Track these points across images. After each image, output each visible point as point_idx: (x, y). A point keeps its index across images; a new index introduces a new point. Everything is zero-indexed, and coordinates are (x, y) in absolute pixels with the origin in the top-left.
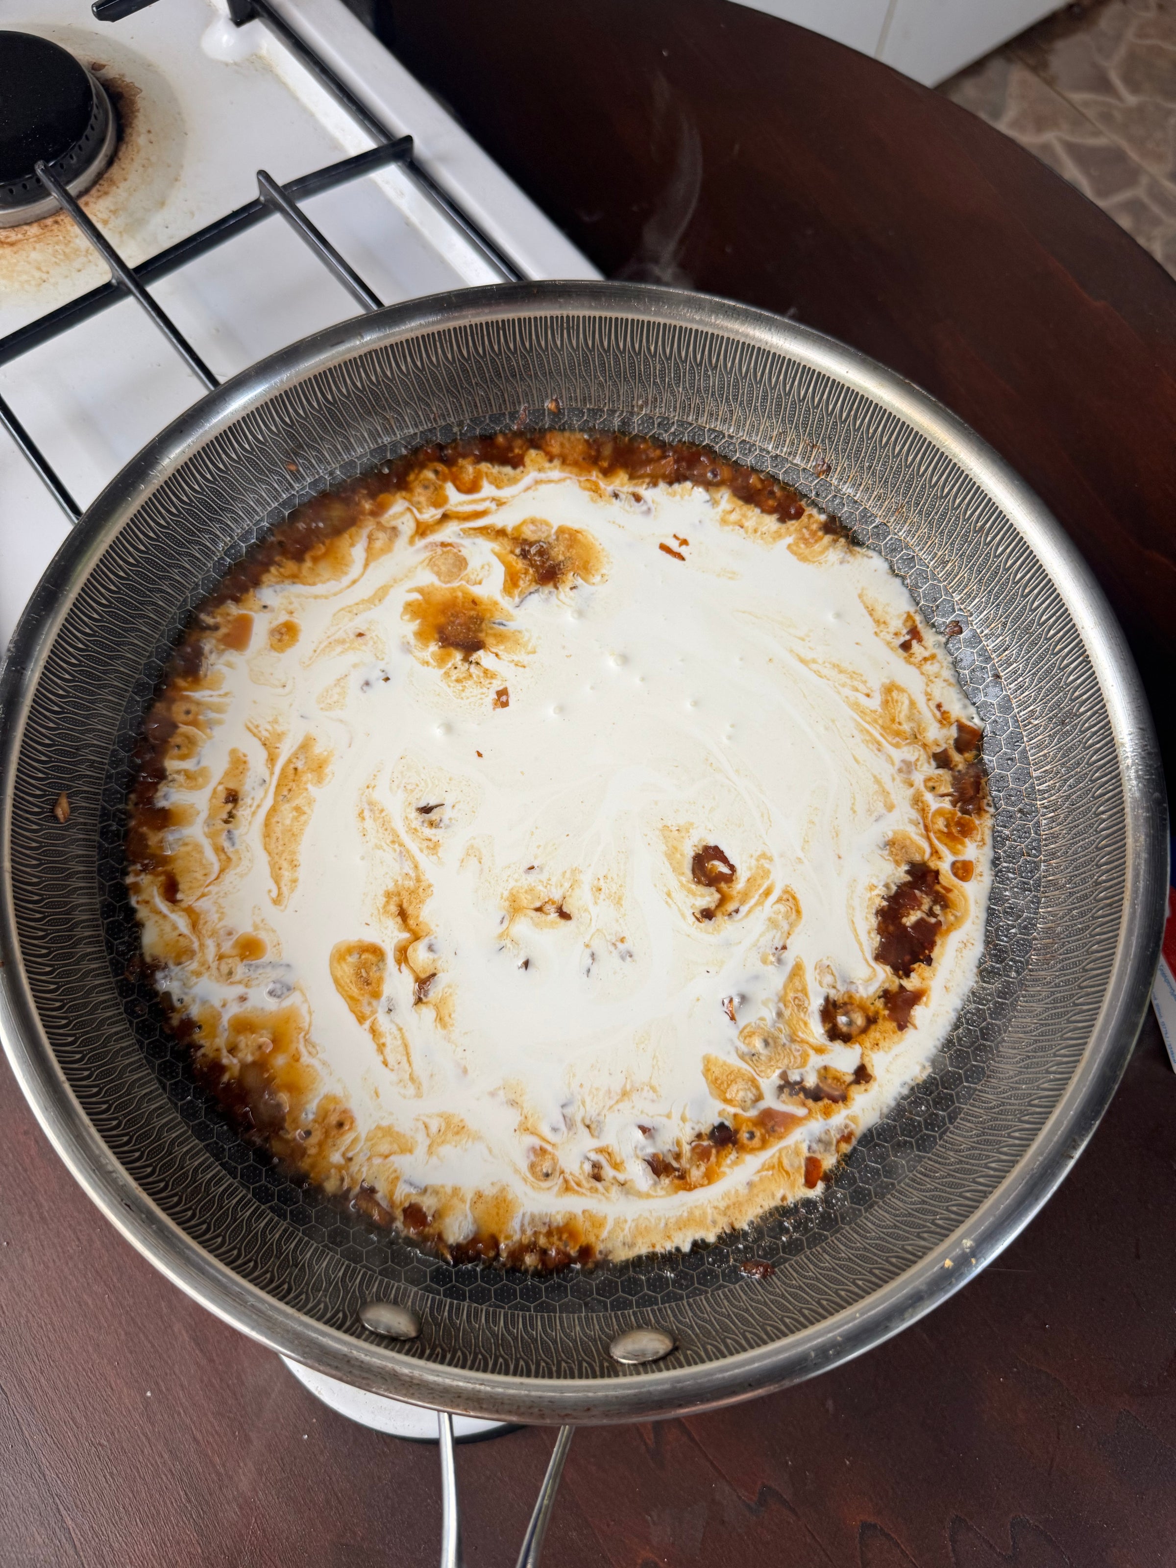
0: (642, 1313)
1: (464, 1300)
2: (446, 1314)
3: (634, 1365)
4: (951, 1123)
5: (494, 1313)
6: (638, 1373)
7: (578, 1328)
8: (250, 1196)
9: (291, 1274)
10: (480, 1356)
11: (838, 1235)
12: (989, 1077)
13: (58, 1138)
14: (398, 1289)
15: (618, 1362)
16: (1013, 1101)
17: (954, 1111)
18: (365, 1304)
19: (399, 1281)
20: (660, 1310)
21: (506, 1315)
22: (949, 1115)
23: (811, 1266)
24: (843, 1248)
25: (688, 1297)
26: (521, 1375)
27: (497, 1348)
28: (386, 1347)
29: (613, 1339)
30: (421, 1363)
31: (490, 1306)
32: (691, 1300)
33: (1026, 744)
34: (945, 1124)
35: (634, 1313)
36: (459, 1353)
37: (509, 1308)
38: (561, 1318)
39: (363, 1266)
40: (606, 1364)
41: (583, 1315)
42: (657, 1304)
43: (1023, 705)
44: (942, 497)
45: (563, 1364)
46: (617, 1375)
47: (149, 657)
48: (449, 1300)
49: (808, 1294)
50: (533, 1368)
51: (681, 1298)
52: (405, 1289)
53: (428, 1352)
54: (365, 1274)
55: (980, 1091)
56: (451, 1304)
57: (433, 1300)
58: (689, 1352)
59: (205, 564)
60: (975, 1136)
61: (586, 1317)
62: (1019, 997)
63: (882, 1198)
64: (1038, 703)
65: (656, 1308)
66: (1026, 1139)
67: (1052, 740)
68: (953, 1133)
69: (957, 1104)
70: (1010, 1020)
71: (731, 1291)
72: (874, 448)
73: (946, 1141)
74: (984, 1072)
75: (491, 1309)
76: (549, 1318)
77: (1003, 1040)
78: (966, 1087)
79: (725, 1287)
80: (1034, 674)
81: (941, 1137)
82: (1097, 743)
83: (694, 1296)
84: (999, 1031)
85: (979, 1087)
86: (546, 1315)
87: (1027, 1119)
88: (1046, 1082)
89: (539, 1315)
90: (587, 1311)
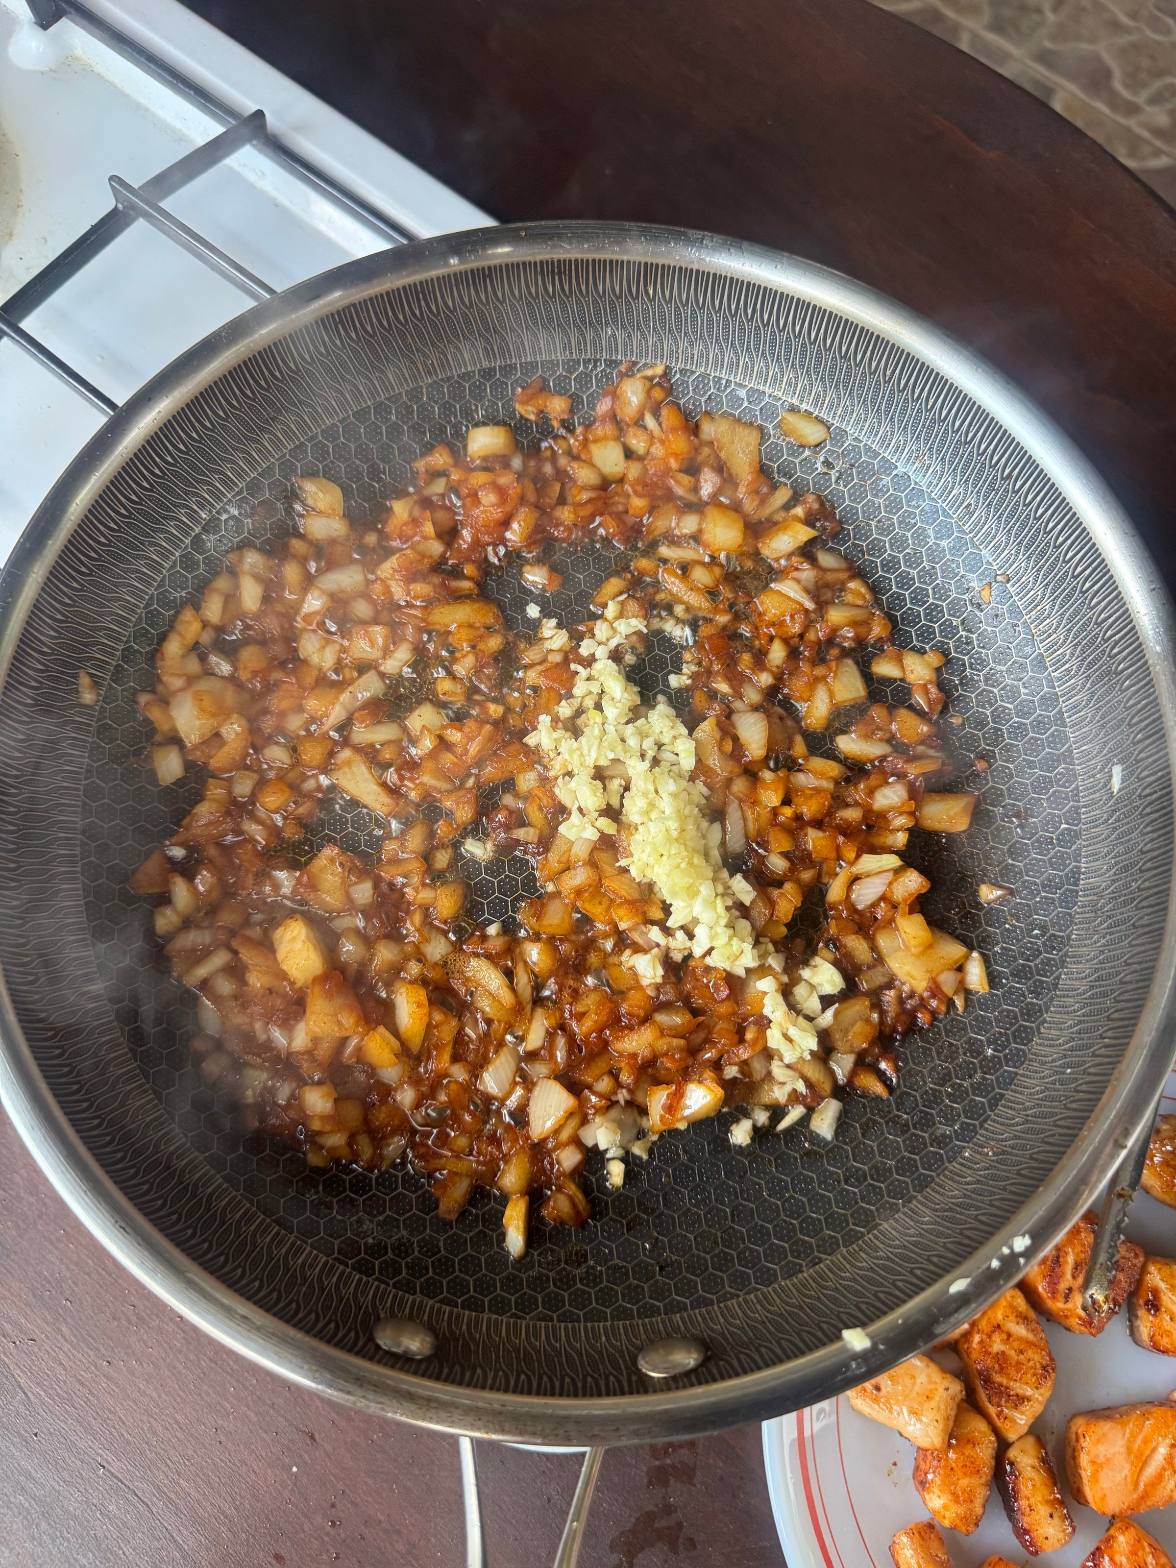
0: (670, 1320)
1: (483, 1311)
2: (464, 1327)
3: (665, 1378)
4: (992, 1111)
5: (515, 1324)
6: (669, 1389)
8: (254, 1209)
9: (299, 1292)
10: (501, 1373)
11: (875, 1232)
12: (1031, 1060)
13: (46, 1158)
14: (414, 1302)
15: (647, 1375)
16: (1058, 1086)
17: (994, 1098)
18: (378, 1319)
19: (414, 1293)
20: (689, 1317)
21: (527, 1327)
22: (989, 1101)
23: (848, 1266)
24: (881, 1246)
25: (719, 1302)
26: (545, 1395)
27: (518, 1363)
28: (401, 1369)
29: (640, 1349)
30: (438, 1386)
31: (511, 1317)
32: (722, 1305)
33: (1063, 706)
34: (985, 1112)
35: (663, 1322)
36: (479, 1371)
37: (531, 1319)
38: (586, 1328)
39: (376, 1279)
40: (634, 1378)
41: (609, 1323)
42: (686, 1310)
43: (1058, 663)
44: (966, 443)
45: (589, 1379)
46: (646, 1392)
47: (127, 642)
48: (467, 1313)
49: (845, 1297)
50: (557, 1384)
51: (711, 1303)
52: (421, 1303)
53: (446, 1371)
54: (378, 1288)
55: (1023, 1076)
56: (470, 1317)
57: (451, 1313)
58: (722, 1363)
59: (182, 541)
60: (1018, 1124)
61: (612, 1326)
62: (1060, 975)
63: (921, 1192)
64: (1075, 661)
65: (685, 1314)
66: (1074, 1128)
67: (1090, 700)
68: (994, 1121)
69: (997, 1090)
70: (1052, 999)
71: (763, 1294)
72: (892, 392)
73: (987, 1130)
74: (1025, 1056)
75: (512, 1320)
76: (574, 1328)
77: (1045, 1021)
78: (1006, 1071)
79: (758, 1290)
80: (1069, 630)
81: (981, 1126)
82: (1139, 702)
83: (725, 1300)
84: (1040, 1011)
85: (1021, 1072)
86: (570, 1325)
87: (1074, 1106)
88: (1093, 1066)
89: (563, 1325)
90: (612, 1320)
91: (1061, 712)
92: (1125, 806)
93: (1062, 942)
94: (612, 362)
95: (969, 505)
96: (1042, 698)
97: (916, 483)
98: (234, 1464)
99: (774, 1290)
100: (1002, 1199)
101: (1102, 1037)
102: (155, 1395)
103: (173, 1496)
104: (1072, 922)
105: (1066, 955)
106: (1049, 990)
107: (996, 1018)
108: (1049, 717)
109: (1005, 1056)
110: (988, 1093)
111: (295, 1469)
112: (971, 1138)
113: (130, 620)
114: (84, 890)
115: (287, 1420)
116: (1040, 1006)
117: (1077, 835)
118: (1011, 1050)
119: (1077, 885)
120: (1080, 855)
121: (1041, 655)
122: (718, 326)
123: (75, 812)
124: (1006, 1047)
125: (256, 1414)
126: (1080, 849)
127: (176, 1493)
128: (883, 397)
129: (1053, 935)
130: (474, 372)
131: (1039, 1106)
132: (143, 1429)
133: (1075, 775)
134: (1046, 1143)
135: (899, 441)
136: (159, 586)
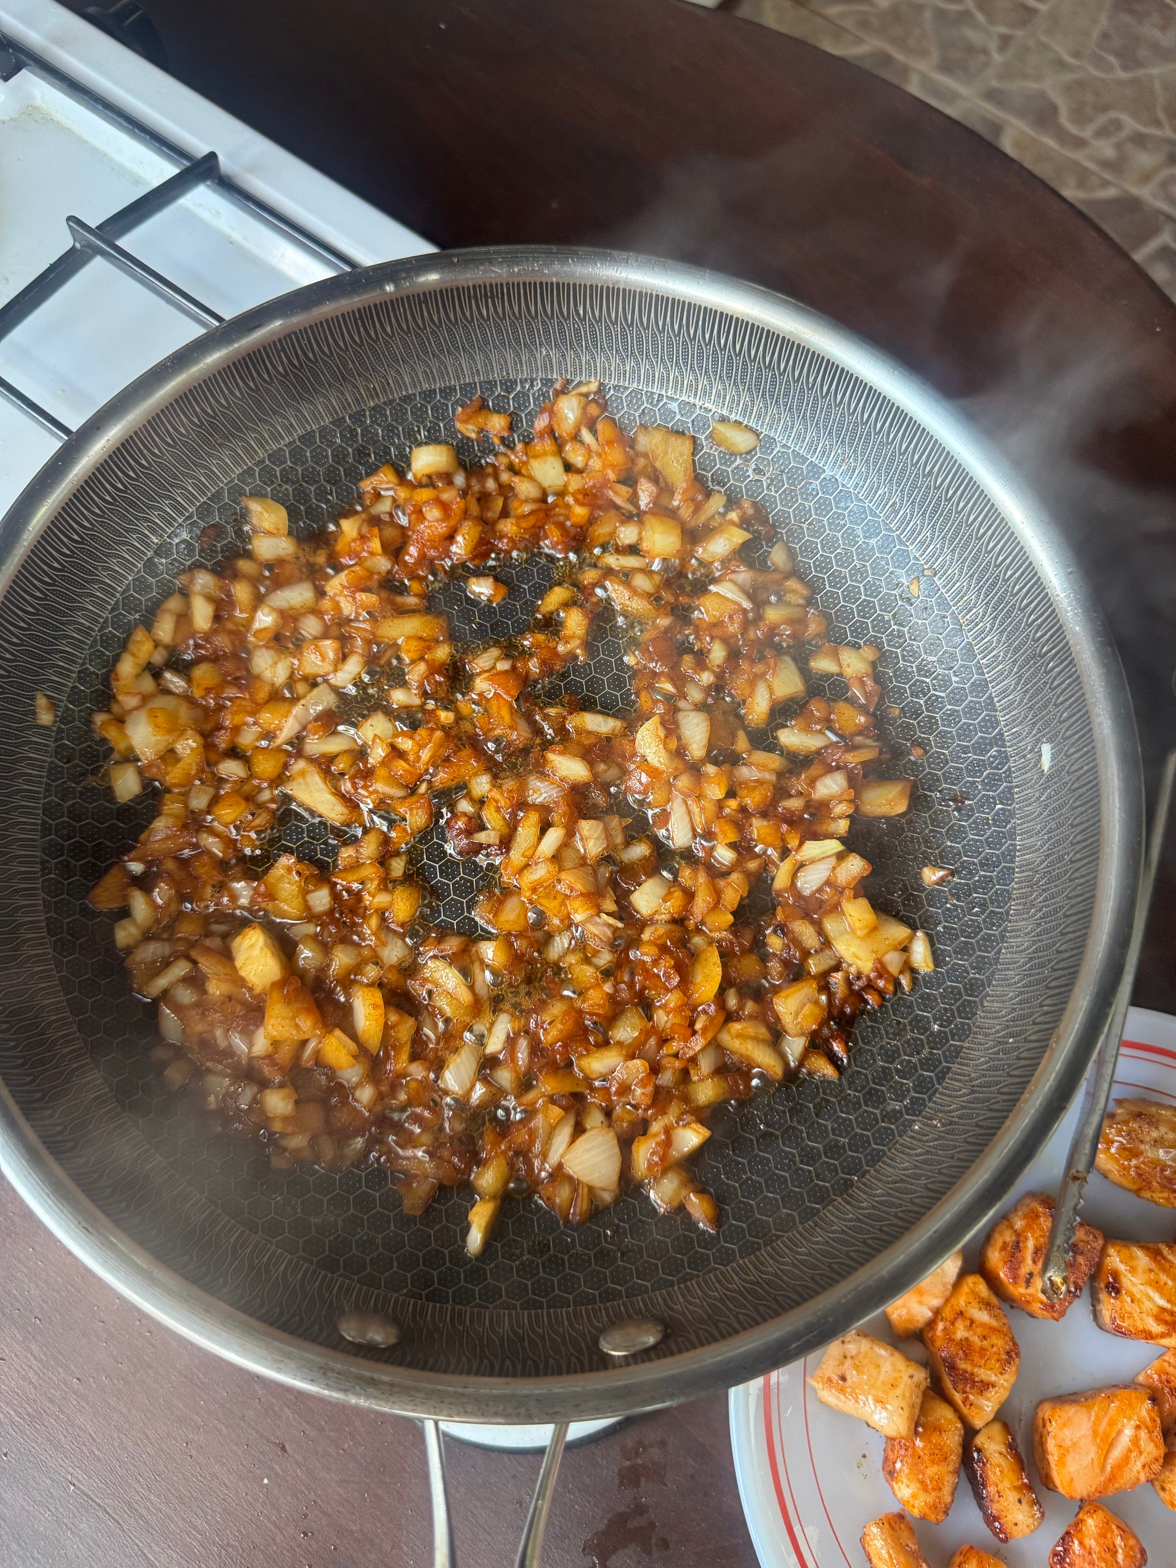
0: (632, 1303)
1: (447, 1302)
2: (429, 1318)
3: (625, 1356)
4: (940, 1084)
5: (479, 1314)
6: (629, 1365)
7: (566, 1323)
8: (219, 1211)
10: (464, 1358)
11: (830, 1208)
12: (975, 1033)
14: (378, 1296)
15: (608, 1354)
16: (1001, 1055)
17: (942, 1071)
18: (342, 1312)
19: (379, 1288)
20: (650, 1299)
21: (491, 1316)
22: (937, 1075)
23: (804, 1242)
24: (836, 1221)
25: (679, 1283)
26: (507, 1376)
27: (482, 1349)
28: (364, 1358)
29: (602, 1331)
30: (401, 1371)
31: (475, 1307)
32: (682, 1286)
33: (993, 691)
34: (933, 1085)
35: (624, 1305)
36: (442, 1357)
37: (495, 1308)
38: (549, 1315)
39: (340, 1276)
40: (595, 1358)
41: (571, 1309)
42: (647, 1292)
43: (986, 651)
44: (888, 444)
45: (551, 1361)
46: (606, 1369)
47: (82, 664)
48: (431, 1304)
49: (800, 1270)
50: (519, 1366)
51: (672, 1285)
52: (386, 1296)
53: (409, 1358)
54: (343, 1283)
55: (968, 1048)
56: (434, 1308)
57: (415, 1305)
58: (680, 1339)
59: (135, 565)
60: (964, 1095)
61: (575, 1312)
62: (1001, 949)
63: (873, 1166)
64: (1001, 647)
65: (646, 1296)
66: (1016, 1093)
67: (1017, 684)
68: (940, 1093)
69: (945, 1064)
70: (993, 973)
71: (722, 1273)
72: (816, 399)
73: (935, 1103)
74: (970, 1029)
75: (476, 1310)
76: (537, 1315)
77: (988, 995)
78: (952, 1045)
79: (716, 1269)
80: (995, 618)
81: (930, 1099)
82: (1063, 682)
83: (685, 1281)
84: (983, 985)
85: (966, 1045)
86: (533, 1312)
87: (1016, 1073)
88: (1033, 1033)
89: (526, 1312)
90: (575, 1305)
91: (990, 697)
92: (1056, 783)
93: (1001, 918)
94: (548, 380)
95: (895, 503)
96: (973, 684)
97: (843, 485)
98: (205, 1478)
99: (733, 1269)
100: (951, 1167)
101: (1041, 1006)
102: (124, 1410)
103: (144, 1513)
104: (1009, 898)
105: (1005, 930)
106: (991, 964)
107: (941, 994)
108: (979, 703)
109: (951, 1031)
110: (936, 1067)
111: (266, 1481)
112: (920, 1112)
113: (85, 643)
114: (45, 907)
115: (257, 1432)
116: (982, 980)
117: (1012, 814)
118: (956, 1025)
119: (1014, 862)
120: (1014, 833)
121: (969, 643)
122: (647, 343)
123: (35, 830)
124: (951, 1022)
125: (227, 1427)
126: (1014, 828)
127: (147, 1509)
128: (808, 404)
129: (992, 912)
130: (415, 395)
131: (984, 1076)
132: (113, 1445)
133: (1006, 757)
134: (991, 1110)
135: (825, 446)
136: (113, 610)
